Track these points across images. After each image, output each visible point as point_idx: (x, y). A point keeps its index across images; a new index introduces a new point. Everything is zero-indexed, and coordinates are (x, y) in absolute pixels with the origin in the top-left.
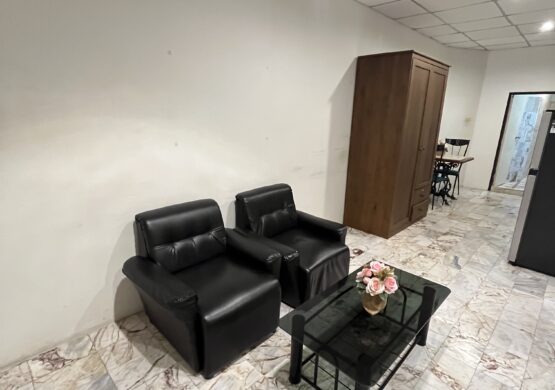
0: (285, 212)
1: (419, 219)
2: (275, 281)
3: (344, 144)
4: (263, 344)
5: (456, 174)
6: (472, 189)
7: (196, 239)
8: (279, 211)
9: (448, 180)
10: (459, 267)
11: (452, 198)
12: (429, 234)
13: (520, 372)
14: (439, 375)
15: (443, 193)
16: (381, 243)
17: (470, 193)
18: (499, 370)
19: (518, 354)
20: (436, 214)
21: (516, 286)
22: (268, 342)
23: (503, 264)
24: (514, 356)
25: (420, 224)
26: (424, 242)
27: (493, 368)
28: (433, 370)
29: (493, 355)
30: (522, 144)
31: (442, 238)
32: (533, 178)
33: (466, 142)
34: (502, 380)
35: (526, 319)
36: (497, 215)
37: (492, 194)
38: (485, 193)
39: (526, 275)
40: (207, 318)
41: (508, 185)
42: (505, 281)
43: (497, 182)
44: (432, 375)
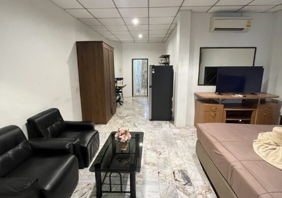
0: (59, 122)
1: (114, 113)
2: (72, 157)
3: (77, 84)
4: (74, 191)
5: (121, 92)
6: (127, 97)
7: (10, 152)
8: (55, 123)
9: (120, 95)
10: (137, 127)
11: (122, 102)
12: (121, 118)
13: (167, 152)
14: (148, 164)
15: (119, 101)
16: (105, 127)
17: (127, 99)
18: (162, 154)
19: (164, 147)
20: (120, 110)
21: (155, 127)
22: (76, 189)
23: (148, 121)
24: (164, 148)
25: (115, 115)
26: (121, 121)
27: (161, 154)
28: (146, 164)
29: (159, 150)
30: (139, 78)
31: (126, 118)
32: (151, 88)
33: (122, 79)
34: (164, 156)
35: (161, 136)
36: (139, 105)
37: (134, 98)
38: (131, 98)
39: (156, 122)
40: (46, 189)
41: (137, 94)
42: (151, 127)
43: (134, 93)
44: (146, 165)
